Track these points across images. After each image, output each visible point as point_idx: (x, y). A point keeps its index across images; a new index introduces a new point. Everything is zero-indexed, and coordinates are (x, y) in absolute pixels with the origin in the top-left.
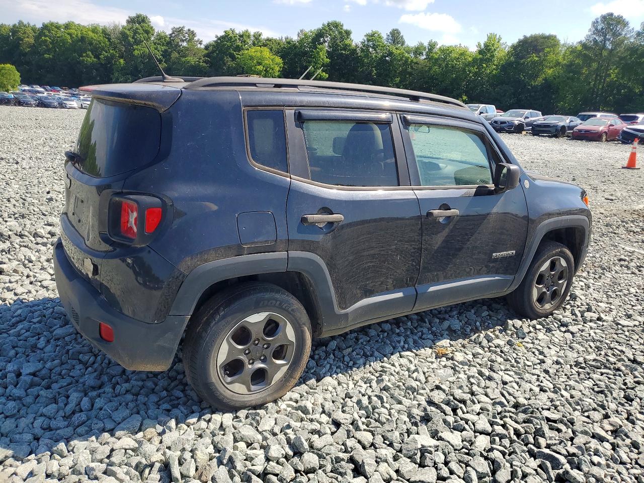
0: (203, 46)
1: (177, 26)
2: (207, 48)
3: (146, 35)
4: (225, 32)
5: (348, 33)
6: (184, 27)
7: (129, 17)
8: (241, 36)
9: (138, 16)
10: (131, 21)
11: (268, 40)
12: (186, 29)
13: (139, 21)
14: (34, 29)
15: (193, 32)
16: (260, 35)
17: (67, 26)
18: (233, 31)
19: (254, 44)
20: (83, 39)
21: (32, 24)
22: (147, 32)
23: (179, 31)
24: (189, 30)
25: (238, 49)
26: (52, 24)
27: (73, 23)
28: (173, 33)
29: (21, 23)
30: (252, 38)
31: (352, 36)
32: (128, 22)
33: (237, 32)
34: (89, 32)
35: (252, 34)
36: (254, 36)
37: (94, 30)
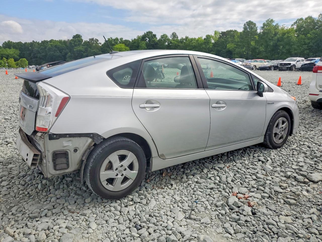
0: (101, 45)
1: (91, 38)
2: (102, 45)
3: (79, 43)
4: (108, 39)
5: (155, 36)
6: (94, 38)
7: (74, 36)
8: (114, 40)
9: (77, 35)
10: (74, 37)
11: (126, 41)
12: (94, 39)
13: (77, 37)
14: (38, 43)
15: (97, 40)
16: (122, 39)
17: (51, 41)
18: (111, 38)
19: (120, 43)
20: (56, 46)
21: (38, 42)
22: (79, 41)
23: (92, 39)
24: (96, 39)
25: (114, 45)
26: (45, 41)
27: (53, 40)
28: (90, 41)
29: (33, 41)
30: (119, 40)
31: (157, 36)
32: (73, 37)
33: (113, 38)
34: (59, 43)
35: (119, 39)
36: (120, 39)
37: (60, 42)
